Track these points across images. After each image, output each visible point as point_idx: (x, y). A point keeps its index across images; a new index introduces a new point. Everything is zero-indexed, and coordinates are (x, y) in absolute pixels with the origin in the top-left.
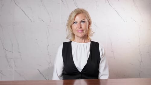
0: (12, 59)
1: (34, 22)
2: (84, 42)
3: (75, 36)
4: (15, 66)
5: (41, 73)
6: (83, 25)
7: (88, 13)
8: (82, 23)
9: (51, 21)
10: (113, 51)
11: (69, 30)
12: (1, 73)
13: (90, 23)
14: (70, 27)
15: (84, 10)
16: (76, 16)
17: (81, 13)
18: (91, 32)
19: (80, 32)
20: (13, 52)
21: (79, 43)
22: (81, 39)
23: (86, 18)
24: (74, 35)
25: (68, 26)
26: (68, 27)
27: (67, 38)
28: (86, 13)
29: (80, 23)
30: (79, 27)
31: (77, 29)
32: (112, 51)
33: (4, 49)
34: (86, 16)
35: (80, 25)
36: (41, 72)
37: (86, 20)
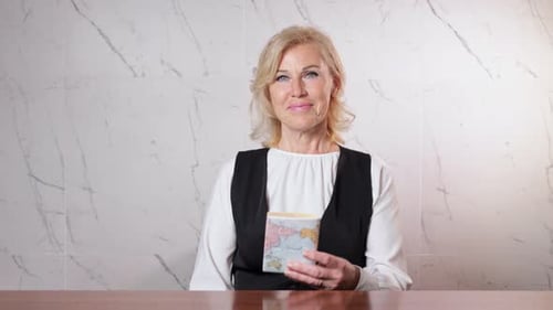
0: (59, 213)
1: (143, 75)
2: (317, 151)
3: (283, 126)
4: (73, 241)
5: (167, 269)
6: (311, 85)
7: (328, 40)
8: (307, 80)
9: (206, 74)
10: (444, 191)
11: (261, 107)
12: (20, 267)
13: (337, 82)
14: (262, 94)
15: (315, 33)
16: (284, 52)
17: (303, 40)
18: (343, 113)
19: (299, 109)
20: (63, 189)
21: (295, 155)
22: (304, 138)
23: (324, 59)
24: (277, 123)
25: (254, 88)
26: (257, 95)
27: (253, 136)
28: (321, 42)
29: (300, 78)
30: (297, 93)
31: (290, 98)
32: (439, 189)
33: (31, 175)
34: (324, 52)
35: (301, 84)
36: (168, 265)
37: (324, 69)
